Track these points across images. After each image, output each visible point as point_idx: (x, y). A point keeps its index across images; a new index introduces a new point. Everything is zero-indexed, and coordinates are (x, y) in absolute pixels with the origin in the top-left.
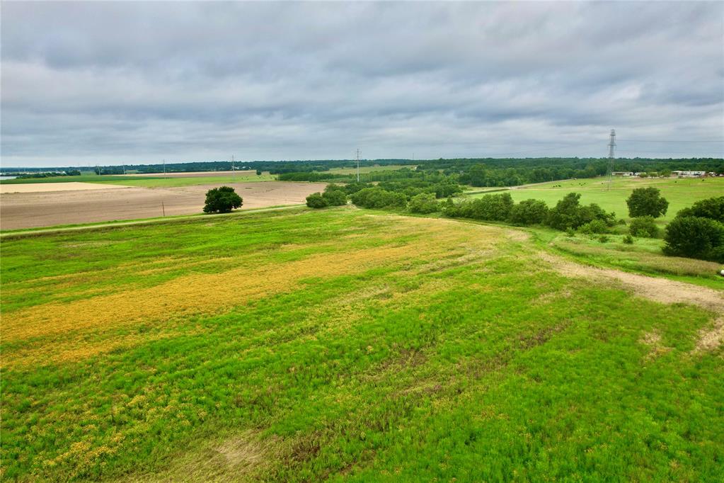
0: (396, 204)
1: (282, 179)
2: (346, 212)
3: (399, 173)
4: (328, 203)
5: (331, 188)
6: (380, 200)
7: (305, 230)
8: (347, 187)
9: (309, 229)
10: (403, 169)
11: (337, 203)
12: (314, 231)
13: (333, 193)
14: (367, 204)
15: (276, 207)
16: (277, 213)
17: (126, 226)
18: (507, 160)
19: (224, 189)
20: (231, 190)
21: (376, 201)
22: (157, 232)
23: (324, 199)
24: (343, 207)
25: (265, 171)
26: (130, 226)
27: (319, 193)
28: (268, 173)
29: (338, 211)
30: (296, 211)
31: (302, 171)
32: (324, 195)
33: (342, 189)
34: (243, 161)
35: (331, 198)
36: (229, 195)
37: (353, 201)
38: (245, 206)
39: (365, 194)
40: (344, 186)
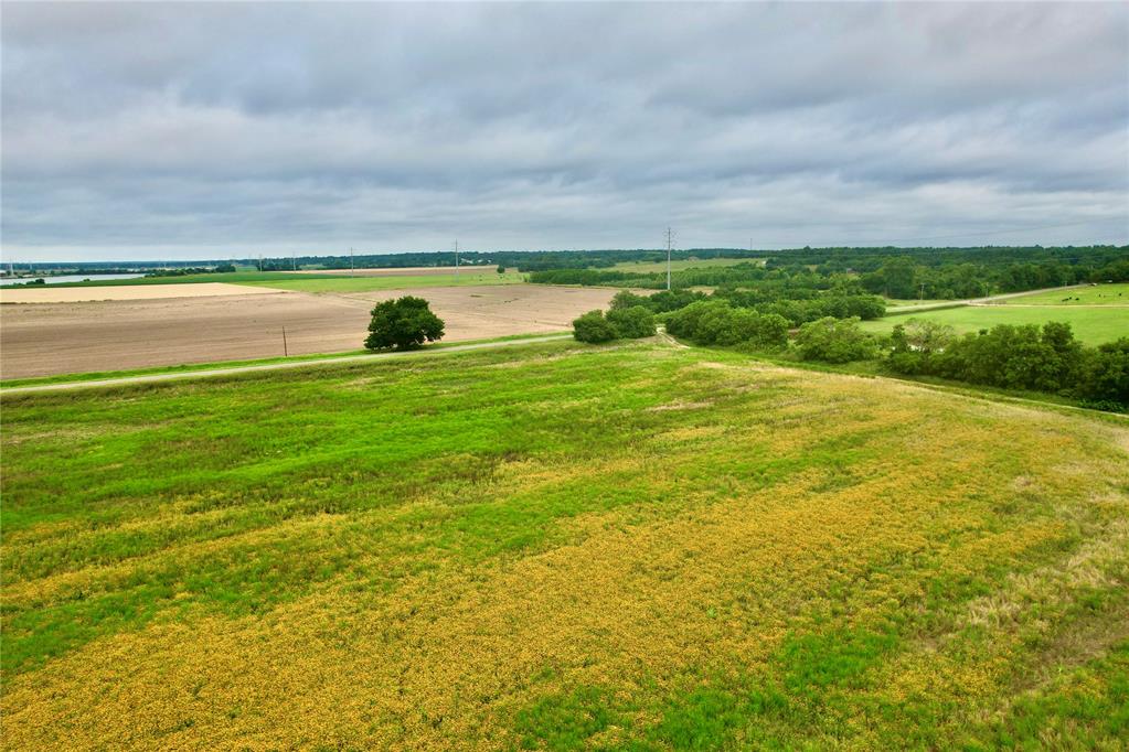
0: (768, 339)
1: (535, 280)
2: (655, 354)
3: (738, 272)
4: (617, 333)
5: (625, 301)
6: (728, 328)
7: (566, 405)
8: (655, 299)
9: (576, 403)
10: (742, 264)
11: (638, 334)
12: (587, 412)
13: (626, 312)
14: (701, 337)
15: (513, 338)
16: (510, 354)
18: (920, 249)
19: (407, 303)
20: (422, 305)
21: (720, 330)
23: (611, 325)
24: (647, 342)
25: (512, 266)
26: (191, 382)
27: (599, 312)
28: (515, 270)
29: (639, 349)
30: (551, 350)
31: (571, 267)
32: (610, 317)
33: (644, 301)
34: (480, 252)
35: (623, 322)
36: (417, 315)
37: (667, 327)
38: (448, 336)
39: (696, 314)
40: (648, 296)
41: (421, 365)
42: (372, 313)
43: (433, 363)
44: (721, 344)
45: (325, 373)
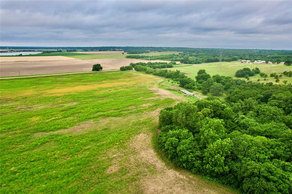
4: (126, 69)
17: (71, 74)
19: (98, 65)
22: (78, 76)
26: (72, 74)
30: (117, 71)
38: (103, 69)
41: (99, 73)
45: (87, 74)
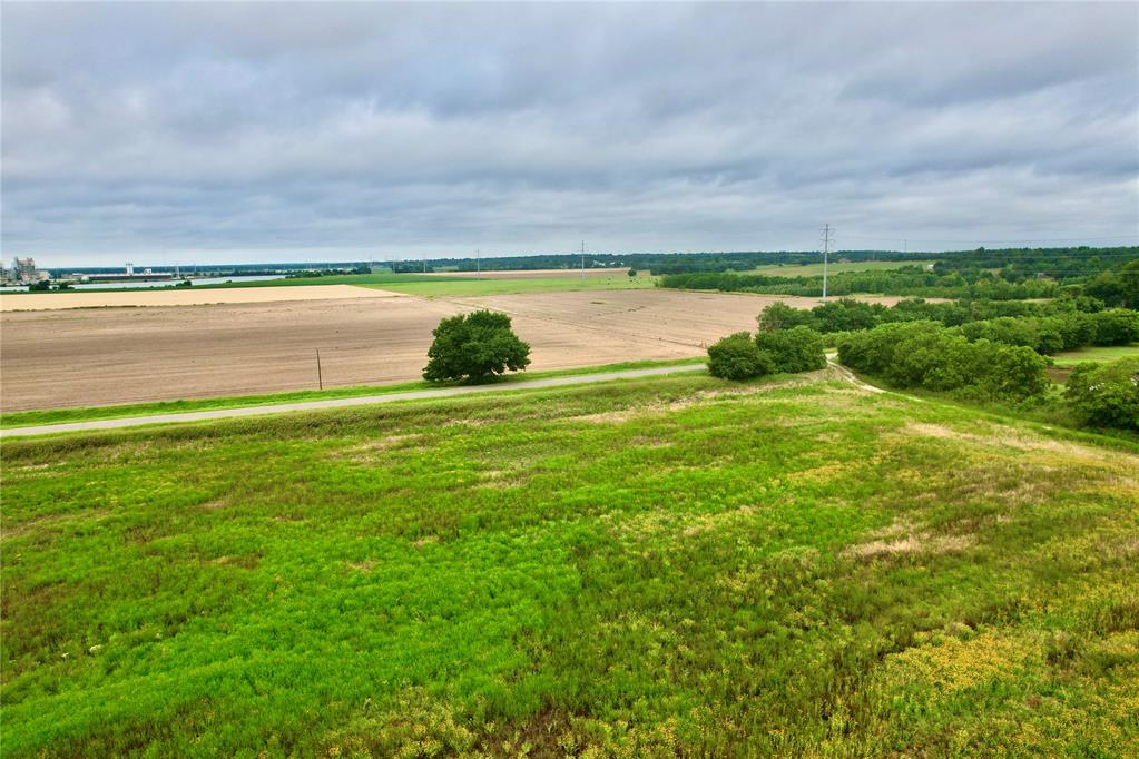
0: (1011, 386)
1: (667, 285)
2: (831, 401)
3: (904, 277)
4: (772, 366)
5: (778, 317)
6: (942, 364)
10: (905, 268)
11: (800, 366)
13: (787, 336)
14: (896, 375)
16: (611, 396)
20: (503, 322)
21: (928, 367)
23: (764, 355)
24: (813, 379)
25: (645, 269)
27: (746, 336)
28: (647, 273)
29: (804, 392)
30: (674, 392)
31: (708, 270)
32: (762, 343)
34: (614, 254)
35: (779, 349)
36: (492, 337)
37: (842, 355)
39: (889, 342)
40: (810, 309)
41: (482, 414)
42: (435, 333)
43: (501, 411)
44: (930, 388)
